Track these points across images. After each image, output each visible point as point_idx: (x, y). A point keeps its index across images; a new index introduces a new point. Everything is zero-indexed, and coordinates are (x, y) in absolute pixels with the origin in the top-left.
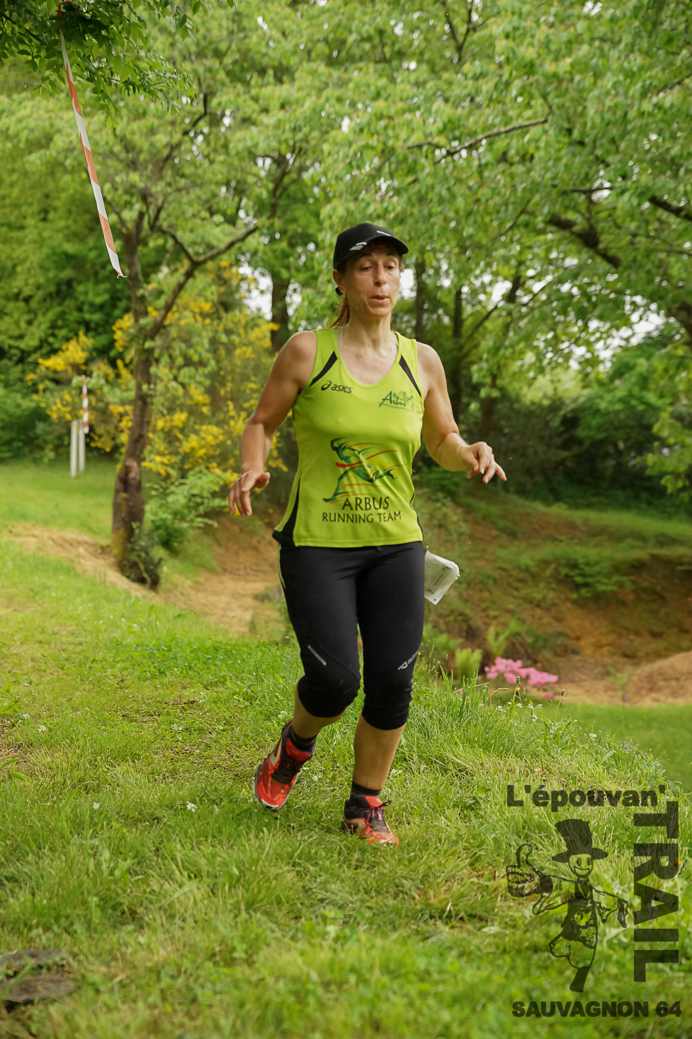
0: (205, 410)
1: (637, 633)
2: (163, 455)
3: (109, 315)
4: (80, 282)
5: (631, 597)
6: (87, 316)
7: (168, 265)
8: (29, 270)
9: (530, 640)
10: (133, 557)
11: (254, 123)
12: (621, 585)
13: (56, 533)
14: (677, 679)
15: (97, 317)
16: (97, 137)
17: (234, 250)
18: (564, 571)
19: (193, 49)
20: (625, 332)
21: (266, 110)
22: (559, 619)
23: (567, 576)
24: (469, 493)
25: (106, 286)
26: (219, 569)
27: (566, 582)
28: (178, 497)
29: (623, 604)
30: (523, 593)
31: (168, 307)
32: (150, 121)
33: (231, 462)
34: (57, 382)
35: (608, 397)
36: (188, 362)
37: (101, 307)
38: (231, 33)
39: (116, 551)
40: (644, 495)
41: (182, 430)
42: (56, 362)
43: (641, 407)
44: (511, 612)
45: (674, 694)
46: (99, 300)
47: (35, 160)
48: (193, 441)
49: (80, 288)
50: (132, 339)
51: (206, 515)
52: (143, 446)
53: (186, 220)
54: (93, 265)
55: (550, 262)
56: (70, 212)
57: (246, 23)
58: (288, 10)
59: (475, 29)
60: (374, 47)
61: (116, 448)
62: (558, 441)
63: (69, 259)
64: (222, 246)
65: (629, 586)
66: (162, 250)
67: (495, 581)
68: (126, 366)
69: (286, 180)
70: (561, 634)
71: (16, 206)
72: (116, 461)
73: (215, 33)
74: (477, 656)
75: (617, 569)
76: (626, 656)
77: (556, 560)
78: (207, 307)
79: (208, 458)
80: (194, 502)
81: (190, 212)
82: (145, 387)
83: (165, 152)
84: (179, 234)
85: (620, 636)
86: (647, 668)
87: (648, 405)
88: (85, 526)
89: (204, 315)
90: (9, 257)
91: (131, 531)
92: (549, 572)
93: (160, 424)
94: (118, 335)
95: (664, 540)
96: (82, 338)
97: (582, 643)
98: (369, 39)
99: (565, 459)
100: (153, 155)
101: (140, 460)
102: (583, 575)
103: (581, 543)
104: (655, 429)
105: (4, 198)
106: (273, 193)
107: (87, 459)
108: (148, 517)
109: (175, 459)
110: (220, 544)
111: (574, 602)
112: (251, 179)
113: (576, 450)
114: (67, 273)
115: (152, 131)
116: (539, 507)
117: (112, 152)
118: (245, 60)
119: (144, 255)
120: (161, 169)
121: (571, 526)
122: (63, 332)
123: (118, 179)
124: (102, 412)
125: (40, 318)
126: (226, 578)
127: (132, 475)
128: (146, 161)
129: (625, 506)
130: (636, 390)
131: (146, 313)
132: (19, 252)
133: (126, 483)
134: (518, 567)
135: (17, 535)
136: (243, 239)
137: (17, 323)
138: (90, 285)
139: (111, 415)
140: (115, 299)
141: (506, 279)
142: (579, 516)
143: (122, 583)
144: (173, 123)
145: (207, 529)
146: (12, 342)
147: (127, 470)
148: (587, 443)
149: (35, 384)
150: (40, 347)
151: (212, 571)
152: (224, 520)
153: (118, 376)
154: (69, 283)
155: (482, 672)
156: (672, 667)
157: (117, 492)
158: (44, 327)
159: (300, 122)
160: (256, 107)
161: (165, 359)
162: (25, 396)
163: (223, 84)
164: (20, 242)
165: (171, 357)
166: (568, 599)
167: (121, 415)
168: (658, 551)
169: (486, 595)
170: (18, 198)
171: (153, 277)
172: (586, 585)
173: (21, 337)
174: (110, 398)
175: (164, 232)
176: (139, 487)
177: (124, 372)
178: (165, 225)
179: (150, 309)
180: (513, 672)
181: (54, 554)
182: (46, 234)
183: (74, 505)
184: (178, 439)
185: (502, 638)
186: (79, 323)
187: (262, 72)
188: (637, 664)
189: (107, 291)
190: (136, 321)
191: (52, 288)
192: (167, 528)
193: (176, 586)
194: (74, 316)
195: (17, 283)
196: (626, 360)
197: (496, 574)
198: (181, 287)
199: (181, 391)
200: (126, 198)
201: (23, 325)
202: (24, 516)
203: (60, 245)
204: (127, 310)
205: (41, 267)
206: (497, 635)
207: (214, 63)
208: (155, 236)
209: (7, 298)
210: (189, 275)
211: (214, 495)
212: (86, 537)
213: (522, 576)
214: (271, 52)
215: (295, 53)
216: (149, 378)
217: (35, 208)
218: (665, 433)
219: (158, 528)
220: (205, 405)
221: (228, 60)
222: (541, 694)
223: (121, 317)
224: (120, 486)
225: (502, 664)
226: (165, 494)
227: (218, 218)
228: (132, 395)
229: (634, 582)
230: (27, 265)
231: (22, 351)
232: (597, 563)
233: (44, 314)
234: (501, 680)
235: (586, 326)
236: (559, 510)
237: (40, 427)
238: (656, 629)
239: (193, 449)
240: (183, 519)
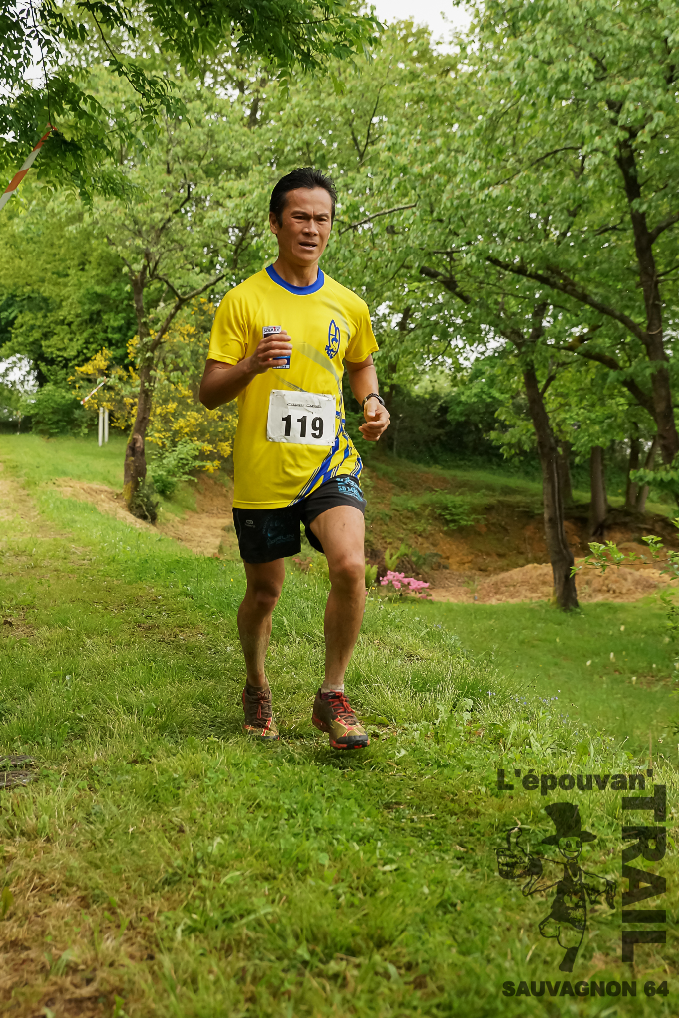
0: (189, 401)
1: (488, 554)
2: (159, 432)
3: (126, 335)
4: (106, 312)
5: (484, 530)
6: (110, 335)
7: (165, 301)
8: (71, 304)
9: (414, 559)
10: (139, 501)
11: (221, 205)
12: (477, 521)
13: (86, 485)
14: (514, 586)
15: (117, 336)
16: (114, 214)
17: (208, 291)
18: (438, 512)
19: (180, 154)
20: (481, 348)
21: (230, 197)
22: (434, 545)
23: (440, 515)
24: (373, 458)
25: (124, 315)
26: (199, 510)
27: (439, 518)
28: (170, 460)
29: (479, 534)
30: (410, 526)
31: (164, 330)
32: (151, 204)
33: (208, 436)
34: (89, 381)
35: (467, 393)
36: (176, 368)
37: (119, 329)
38: (206, 146)
39: (126, 497)
40: (494, 459)
41: (173, 415)
42: (88, 368)
43: (489, 400)
44: (401, 540)
45: (512, 596)
46: (116, 324)
47: (72, 229)
48: (181, 422)
49: (105, 317)
50: (139, 351)
51: (190, 473)
52: (146, 425)
53: (175, 271)
54: (115, 301)
55: (429, 300)
56: (100, 265)
57: (216, 137)
58: (246, 129)
59: (373, 143)
60: (304, 154)
61: (128, 427)
62: (435, 422)
63: (99, 297)
64: (201, 289)
65: (483, 523)
66: (160, 290)
67: (391, 518)
68: (135, 369)
69: (244, 243)
70: (436, 555)
71: (63, 260)
72: (128, 436)
73: (196, 144)
74: (374, 569)
75: (474, 510)
76: (481, 570)
77: (433, 504)
78: (192, 330)
79: (191, 434)
80: (182, 464)
81: (177, 266)
82: (147, 384)
83: (161, 225)
84: (171, 280)
85: (477, 556)
86: (494, 578)
87: (494, 398)
88: (106, 480)
89: (190, 335)
90: (58, 295)
91: (137, 483)
92: (427, 512)
93: (158, 410)
94: (131, 349)
95: (508, 490)
96: (106, 351)
97: (450, 561)
98: (299, 149)
99: (439, 435)
100: (153, 227)
101: (144, 435)
102: (452, 515)
103: (449, 493)
104: (496, 415)
105: (55, 255)
106: (236, 252)
107: (110, 434)
108: (150, 473)
109: (169, 434)
110: (200, 492)
111: (445, 533)
112: (220, 244)
113: (447, 428)
114: (97, 307)
115: (152, 210)
116: (422, 467)
117: (124, 224)
118: (216, 162)
119: (149, 294)
120: (158, 236)
121: (444, 480)
122: (94, 346)
123: (128, 243)
124: (120, 403)
125: (78, 337)
126: (204, 516)
127: (138, 445)
128: (147, 231)
129: (482, 467)
130: (486, 389)
131: (149, 335)
132: (64, 292)
133: (133, 450)
134: (407, 509)
135: (59, 486)
136: (214, 284)
137: (62, 339)
138: (112, 314)
139: (125, 405)
140: (129, 324)
141: (399, 312)
142: (448, 474)
143: (131, 518)
144: (166, 205)
145: (190, 482)
146: (58, 353)
147: (135, 441)
148: (454, 423)
149: (74, 382)
150: (77, 357)
151: (195, 511)
152: (203, 476)
153: (130, 377)
154: (99, 313)
155: (378, 580)
156: (511, 577)
157: (127, 456)
158: (80, 342)
159: (251, 206)
160: (225, 194)
161: (161, 365)
162: (68, 390)
163: (201, 179)
164: (65, 285)
165: (164, 363)
166: (441, 531)
167: (133, 405)
168: (501, 498)
169: (385, 528)
170: (65, 255)
171: (152, 310)
172: (453, 521)
173: (65, 349)
174: (123, 393)
175: (160, 279)
176: (143, 453)
177: (134, 374)
178: (161, 274)
179: (151, 332)
180: (400, 581)
181: (83, 498)
182: (82, 280)
183: (100, 465)
184: (171, 421)
185: (394, 557)
186: (105, 340)
187: (229, 170)
188: (489, 576)
189: (124, 318)
190: (141, 339)
191: (87, 317)
192: (163, 481)
193: (168, 521)
194: (101, 335)
195: (61, 314)
196: (480, 367)
197: (391, 513)
198: (172, 316)
199: (172, 387)
200: (134, 255)
201: (66, 341)
202: (64, 473)
203: (92, 288)
204: (136, 333)
205: (79, 302)
206: (392, 556)
207: (195, 164)
208: (156, 281)
209: (57, 323)
210: (178, 308)
211: (195, 458)
212: (106, 487)
213: (409, 515)
214: (233, 156)
215: (249, 157)
216: (150, 379)
217: (76, 262)
218: (503, 418)
219: (157, 481)
220: (189, 397)
221: (205, 162)
222: (418, 596)
223: (132, 337)
224: (130, 452)
225: (391, 575)
226: (161, 457)
227: (197, 269)
228: (138, 389)
229: (486, 519)
230: (70, 300)
231: (65, 359)
232: (461, 506)
233: (81, 334)
234: (390, 586)
235: (449, 344)
236: (436, 470)
237: (77, 413)
238: (501, 551)
239: (181, 428)
240: (174, 475)
